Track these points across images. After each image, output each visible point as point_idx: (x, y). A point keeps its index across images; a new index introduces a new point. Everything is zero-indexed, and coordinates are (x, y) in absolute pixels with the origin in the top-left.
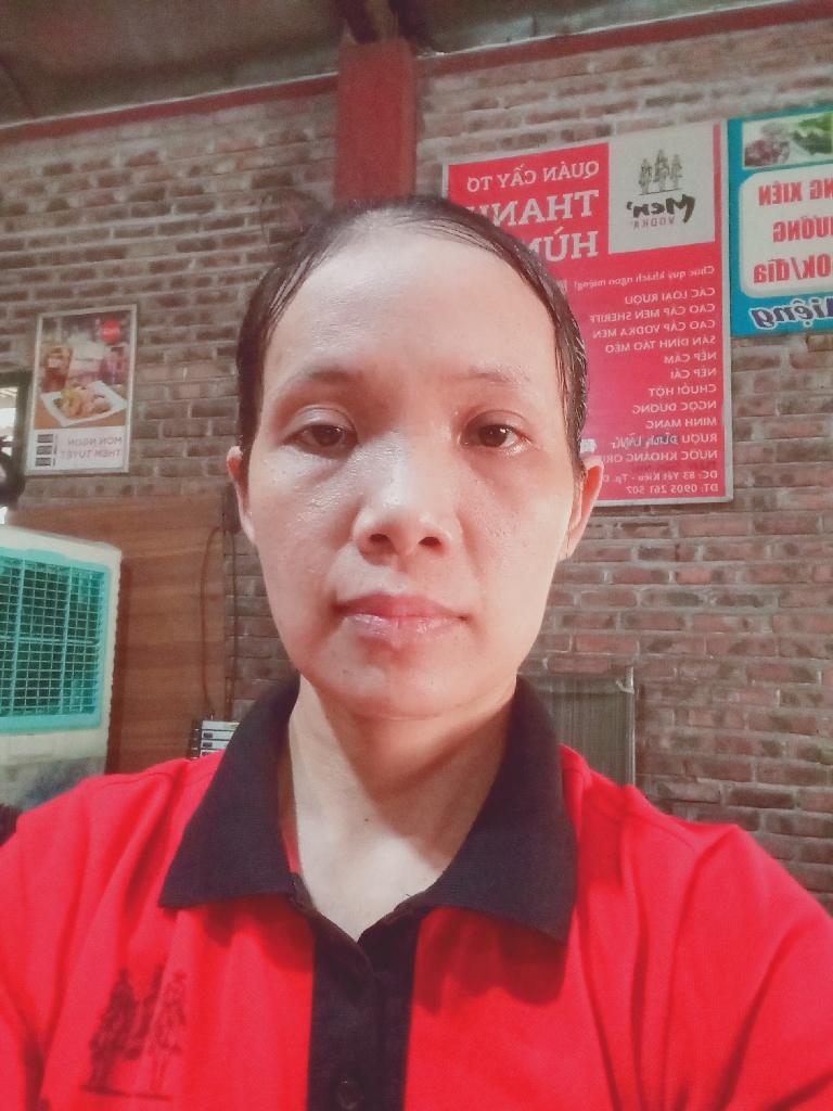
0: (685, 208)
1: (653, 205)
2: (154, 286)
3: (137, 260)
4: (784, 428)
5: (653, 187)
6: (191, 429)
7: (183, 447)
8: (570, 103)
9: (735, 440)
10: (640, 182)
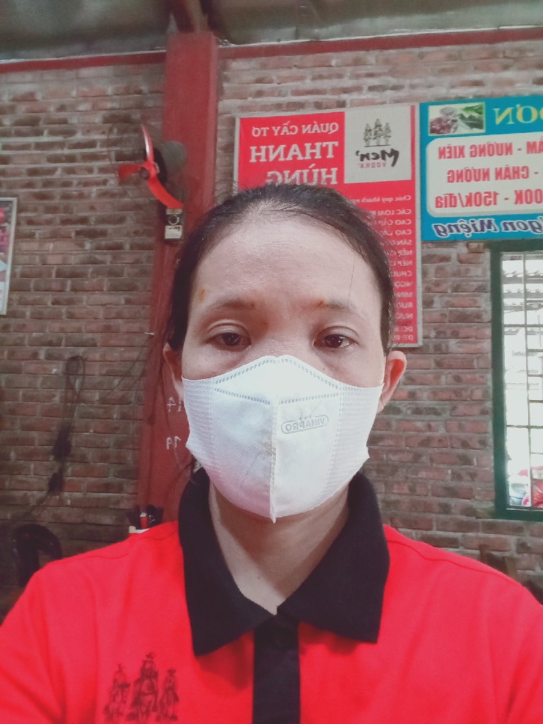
0: (393, 157)
1: (373, 154)
2: (30, 185)
3: (19, 166)
4: (454, 301)
5: (373, 142)
6: (54, 286)
7: (49, 299)
8: (319, 84)
9: (424, 308)
10: (364, 139)
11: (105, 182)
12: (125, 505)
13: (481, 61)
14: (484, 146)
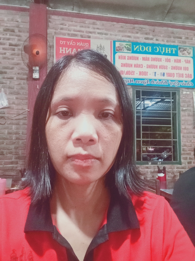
11: (5, 54)
12: (19, 168)
13: (130, 30)
14: (131, 57)
